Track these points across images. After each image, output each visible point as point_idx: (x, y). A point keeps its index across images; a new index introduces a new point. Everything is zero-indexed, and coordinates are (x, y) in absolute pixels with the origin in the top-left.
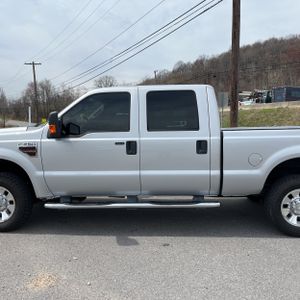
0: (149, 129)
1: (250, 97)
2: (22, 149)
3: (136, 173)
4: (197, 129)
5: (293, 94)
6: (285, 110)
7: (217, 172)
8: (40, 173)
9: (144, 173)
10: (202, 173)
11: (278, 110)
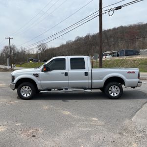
0: (71, 69)
1: (110, 54)
2: (34, 75)
3: (67, 81)
4: (85, 69)
5: (128, 53)
6: (125, 60)
7: (91, 81)
8: (39, 82)
9: (70, 81)
10: (86, 81)
11: (122, 60)
